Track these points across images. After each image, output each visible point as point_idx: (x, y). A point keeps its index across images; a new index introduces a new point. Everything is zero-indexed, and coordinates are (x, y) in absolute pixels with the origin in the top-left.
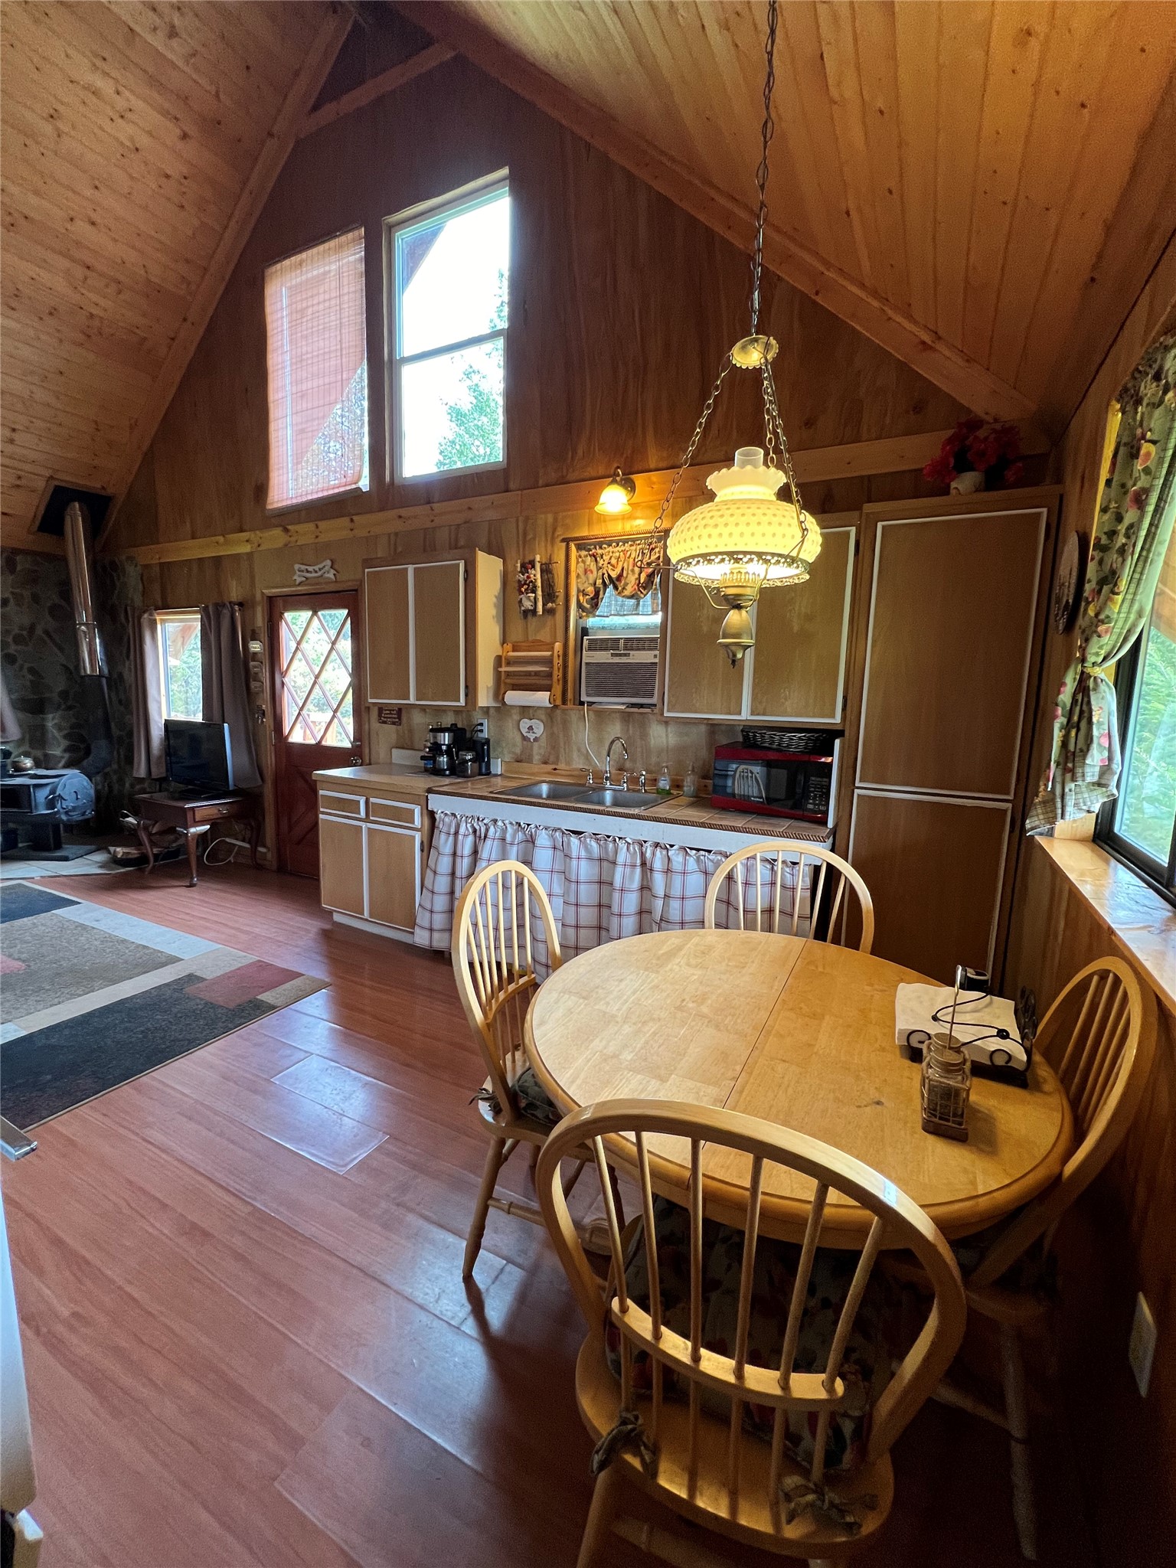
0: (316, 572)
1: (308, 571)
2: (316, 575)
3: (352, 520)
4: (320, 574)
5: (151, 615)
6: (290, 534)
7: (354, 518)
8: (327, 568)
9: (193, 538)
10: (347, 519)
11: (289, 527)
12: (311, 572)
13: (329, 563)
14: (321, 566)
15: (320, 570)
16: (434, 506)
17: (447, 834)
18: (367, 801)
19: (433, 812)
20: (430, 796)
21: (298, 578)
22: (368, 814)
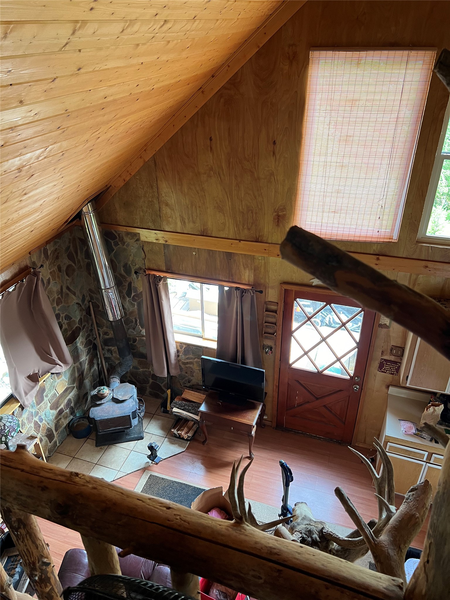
3: (378, 259)
7: (381, 257)
10: (374, 257)
18: (430, 455)
21: (316, 282)
22: (429, 460)
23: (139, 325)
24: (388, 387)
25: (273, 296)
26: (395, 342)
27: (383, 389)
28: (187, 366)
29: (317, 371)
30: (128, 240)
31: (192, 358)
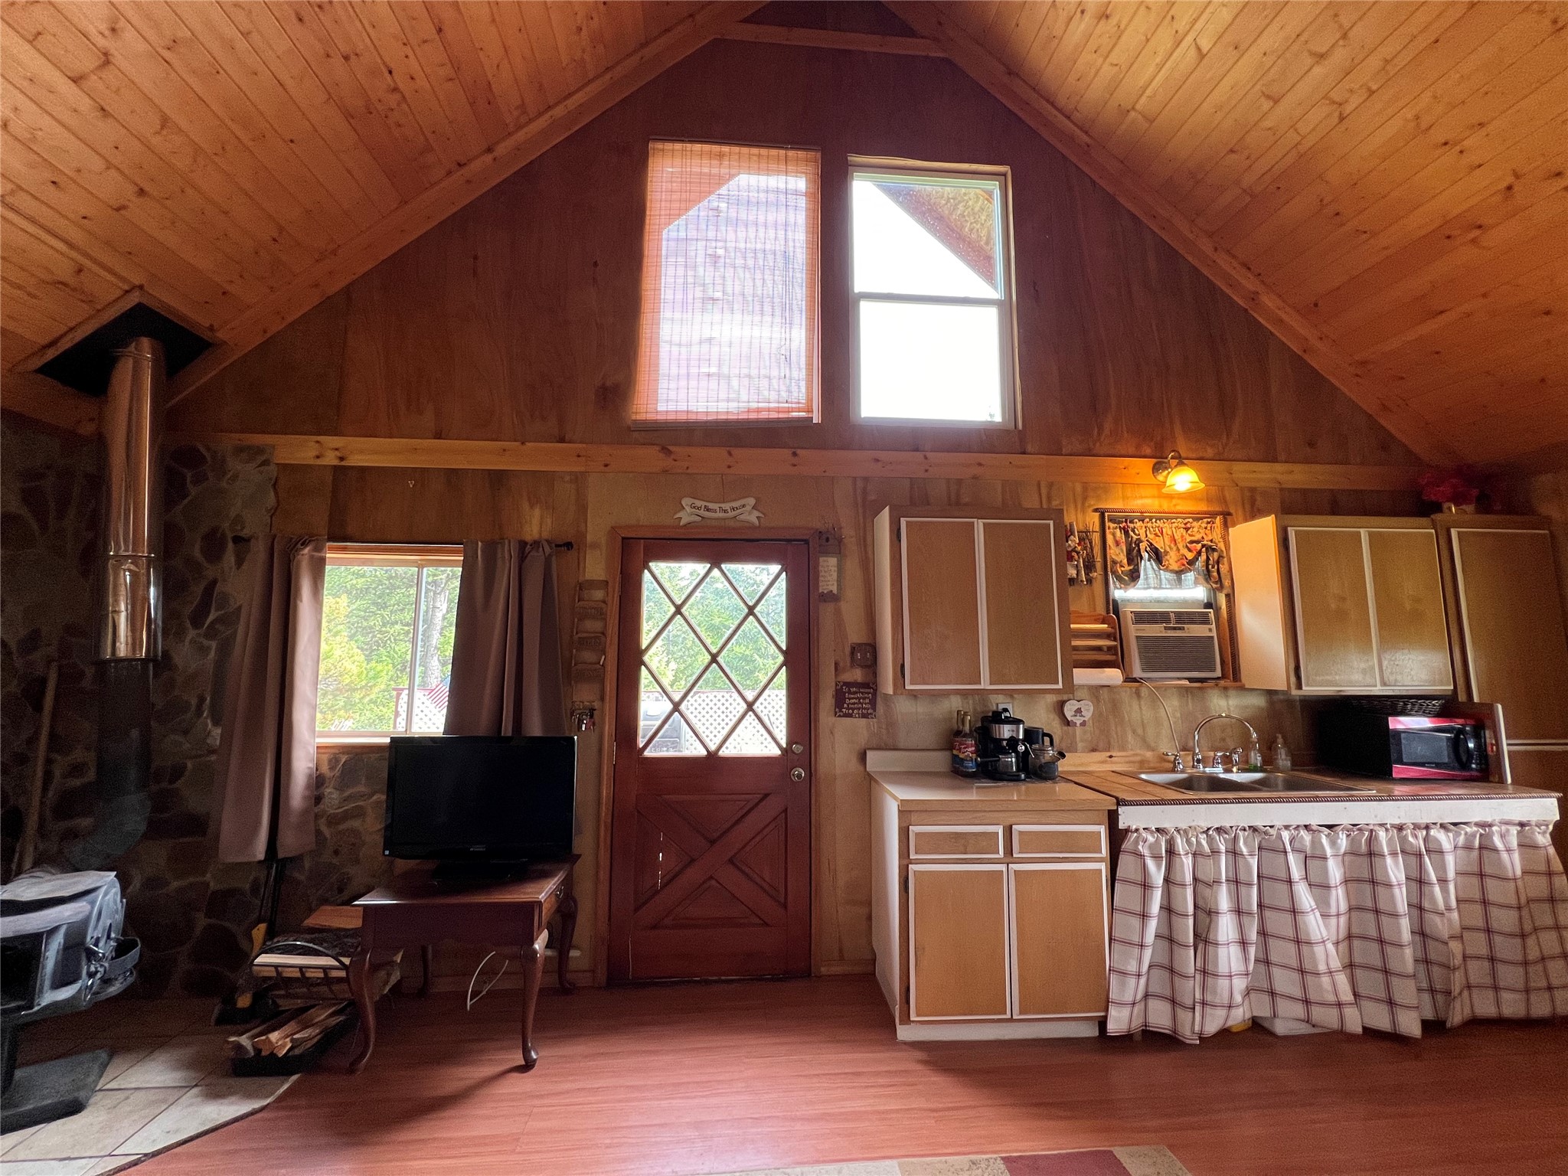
0: (725, 511)
1: (708, 510)
2: (721, 515)
3: (795, 454)
4: (731, 514)
5: (319, 549)
6: (672, 457)
7: (799, 451)
8: (748, 508)
9: (438, 436)
10: (787, 452)
11: (670, 448)
12: (715, 511)
13: (751, 501)
14: (735, 504)
15: (733, 509)
16: (929, 455)
17: (1157, 857)
18: (1009, 831)
19: (1127, 831)
20: (1121, 810)
21: (686, 516)
22: (1009, 851)
23: (206, 718)
24: (863, 758)
25: (596, 567)
26: (855, 634)
27: (854, 765)
28: (341, 827)
29: (705, 753)
30: (234, 465)
31: (362, 796)
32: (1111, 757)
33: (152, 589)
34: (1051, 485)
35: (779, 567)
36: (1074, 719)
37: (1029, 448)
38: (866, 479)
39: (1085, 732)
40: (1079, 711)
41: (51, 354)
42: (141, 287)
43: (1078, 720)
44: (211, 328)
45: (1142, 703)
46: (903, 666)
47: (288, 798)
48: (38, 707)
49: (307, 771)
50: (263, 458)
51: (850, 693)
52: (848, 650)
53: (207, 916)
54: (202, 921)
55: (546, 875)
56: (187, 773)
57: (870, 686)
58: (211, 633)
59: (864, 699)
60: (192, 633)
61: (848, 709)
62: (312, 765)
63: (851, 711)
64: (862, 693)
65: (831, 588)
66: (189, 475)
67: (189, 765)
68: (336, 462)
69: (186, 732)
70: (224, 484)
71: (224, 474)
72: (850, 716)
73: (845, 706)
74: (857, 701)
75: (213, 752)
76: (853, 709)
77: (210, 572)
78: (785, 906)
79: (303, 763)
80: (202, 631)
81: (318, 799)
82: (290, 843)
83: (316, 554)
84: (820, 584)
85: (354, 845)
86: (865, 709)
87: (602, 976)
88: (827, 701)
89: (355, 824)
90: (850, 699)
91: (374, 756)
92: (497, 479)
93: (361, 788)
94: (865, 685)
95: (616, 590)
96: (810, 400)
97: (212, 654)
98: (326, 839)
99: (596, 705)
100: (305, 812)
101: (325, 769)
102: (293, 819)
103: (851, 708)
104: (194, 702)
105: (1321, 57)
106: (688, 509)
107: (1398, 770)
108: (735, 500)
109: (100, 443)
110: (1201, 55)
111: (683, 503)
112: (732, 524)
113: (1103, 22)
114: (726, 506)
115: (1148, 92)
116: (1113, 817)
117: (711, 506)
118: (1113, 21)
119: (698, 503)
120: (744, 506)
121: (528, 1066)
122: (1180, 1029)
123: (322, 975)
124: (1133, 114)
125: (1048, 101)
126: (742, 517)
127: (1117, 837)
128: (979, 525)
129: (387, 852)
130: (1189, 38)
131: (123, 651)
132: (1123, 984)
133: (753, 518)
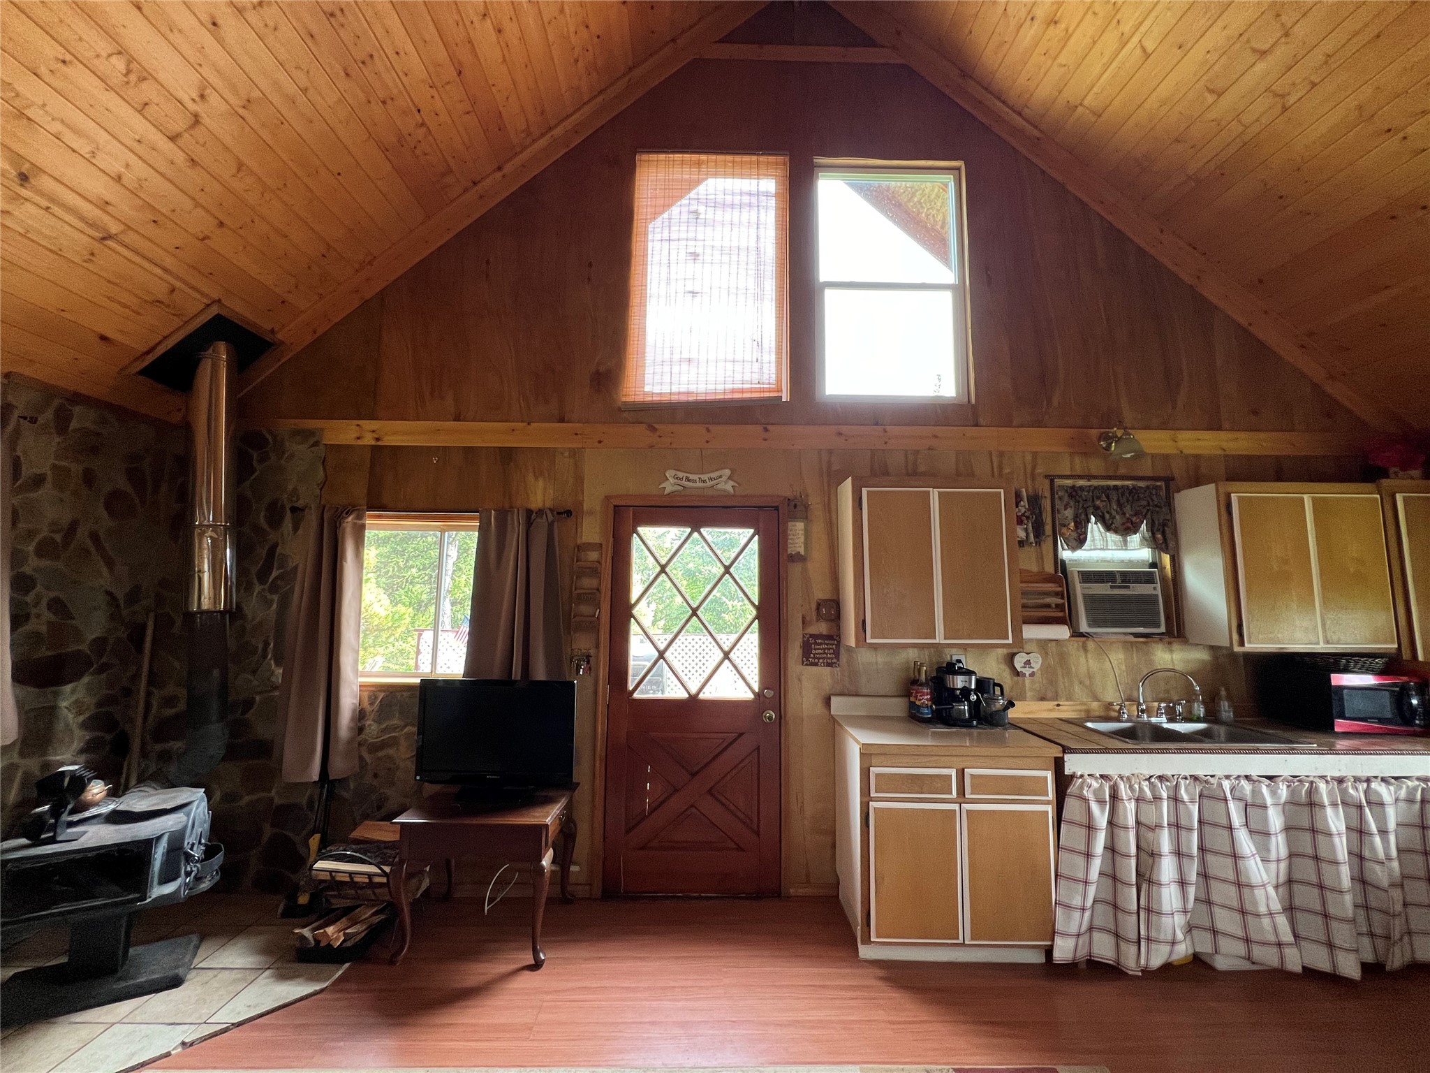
0: (704, 481)
1: (688, 480)
2: (701, 485)
3: (766, 430)
4: (709, 484)
5: (360, 517)
6: (658, 433)
7: (769, 427)
8: (724, 478)
9: (457, 418)
10: (760, 428)
11: (657, 426)
12: (695, 481)
13: (727, 472)
14: (713, 475)
15: (711, 479)
16: (888, 428)
17: (1101, 802)
18: (961, 774)
19: (1073, 776)
20: (1067, 757)
21: (669, 486)
22: (961, 791)
23: (270, 659)
24: (827, 702)
25: (591, 531)
26: (821, 592)
27: (819, 708)
28: (380, 754)
29: (687, 696)
30: (293, 447)
31: (395, 728)
32: (1058, 705)
33: (228, 550)
34: (1001, 454)
35: (752, 531)
36: (1024, 670)
37: (982, 421)
38: (830, 452)
39: (1033, 682)
40: (1028, 663)
41: (150, 358)
42: (219, 301)
43: (1027, 671)
44: (272, 331)
45: (1089, 656)
46: (864, 621)
47: (336, 728)
48: (140, 649)
49: (352, 707)
50: (315, 439)
51: (816, 644)
52: (814, 606)
53: (273, 826)
54: (268, 831)
55: (549, 801)
56: (255, 707)
57: (835, 637)
58: (274, 589)
59: (829, 649)
60: (258, 588)
61: (814, 658)
62: (356, 701)
63: (816, 660)
64: (827, 644)
65: (798, 550)
66: (255, 455)
67: (258, 698)
68: (373, 443)
69: (254, 672)
70: (283, 462)
71: (284, 453)
72: (816, 664)
73: (812, 655)
74: (822, 651)
75: (275, 688)
76: (819, 659)
77: (273, 537)
78: (758, 834)
79: (348, 700)
80: (266, 587)
81: (361, 730)
82: (339, 767)
83: (358, 521)
84: (789, 546)
85: (389, 769)
86: (829, 658)
87: (597, 891)
88: (794, 651)
89: (391, 751)
90: (815, 649)
91: (406, 694)
92: (507, 456)
93: (396, 721)
94: (830, 637)
95: (609, 552)
96: (779, 380)
97: (275, 606)
98: (367, 764)
99: (592, 652)
100: (350, 741)
101: (366, 704)
102: (341, 747)
103: (817, 658)
104: (260, 646)
105: (1263, 53)
106: (671, 480)
107: (1340, 725)
108: (713, 471)
109: (187, 429)
110: (1147, 55)
111: (668, 476)
112: (711, 493)
113: (1052, 27)
114: (705, 477)
115: (1095, 90)
116: (1059, 764)
117: (691, 477)
118: (1062, 26)
119: (680, 474)
120: (720, 477)
121: (537, 966)
122: (1123, 960)
123: (367, 880)
124: (1080, 109)
125: (999, 99)
126: (719, 486)
127: (1063, 782)
128: (934, 494)
129: (418, 778)
130: (1135, 40)
131: (206, 604)
132: (1068, 919)
133: (728, 487)
